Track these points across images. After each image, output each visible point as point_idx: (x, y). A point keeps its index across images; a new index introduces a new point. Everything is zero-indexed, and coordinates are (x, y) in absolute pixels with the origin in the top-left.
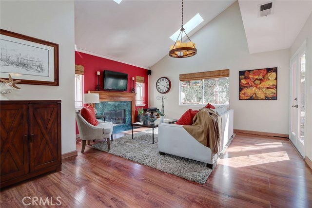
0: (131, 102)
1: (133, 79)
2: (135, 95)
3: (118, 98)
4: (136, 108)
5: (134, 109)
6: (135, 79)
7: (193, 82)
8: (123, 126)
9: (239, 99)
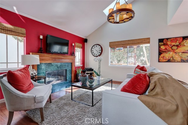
0: (72, 63)
1: (73, 44)
2: (75, 57)
3: (60, 60)
4: (76, 68)
5: (74, 69)
6: (75, 45)
7: (118, 48)
8: (65, 83)
9: (159, 62)
